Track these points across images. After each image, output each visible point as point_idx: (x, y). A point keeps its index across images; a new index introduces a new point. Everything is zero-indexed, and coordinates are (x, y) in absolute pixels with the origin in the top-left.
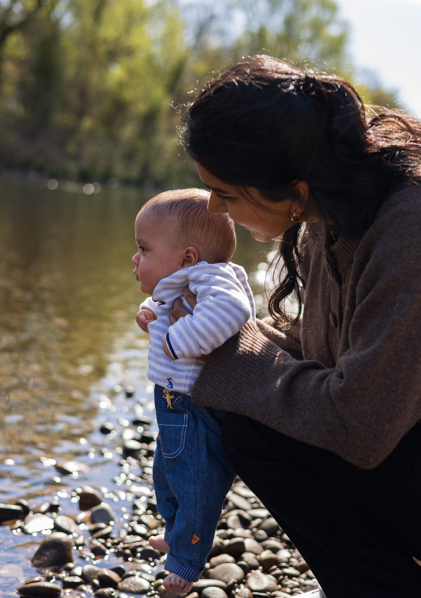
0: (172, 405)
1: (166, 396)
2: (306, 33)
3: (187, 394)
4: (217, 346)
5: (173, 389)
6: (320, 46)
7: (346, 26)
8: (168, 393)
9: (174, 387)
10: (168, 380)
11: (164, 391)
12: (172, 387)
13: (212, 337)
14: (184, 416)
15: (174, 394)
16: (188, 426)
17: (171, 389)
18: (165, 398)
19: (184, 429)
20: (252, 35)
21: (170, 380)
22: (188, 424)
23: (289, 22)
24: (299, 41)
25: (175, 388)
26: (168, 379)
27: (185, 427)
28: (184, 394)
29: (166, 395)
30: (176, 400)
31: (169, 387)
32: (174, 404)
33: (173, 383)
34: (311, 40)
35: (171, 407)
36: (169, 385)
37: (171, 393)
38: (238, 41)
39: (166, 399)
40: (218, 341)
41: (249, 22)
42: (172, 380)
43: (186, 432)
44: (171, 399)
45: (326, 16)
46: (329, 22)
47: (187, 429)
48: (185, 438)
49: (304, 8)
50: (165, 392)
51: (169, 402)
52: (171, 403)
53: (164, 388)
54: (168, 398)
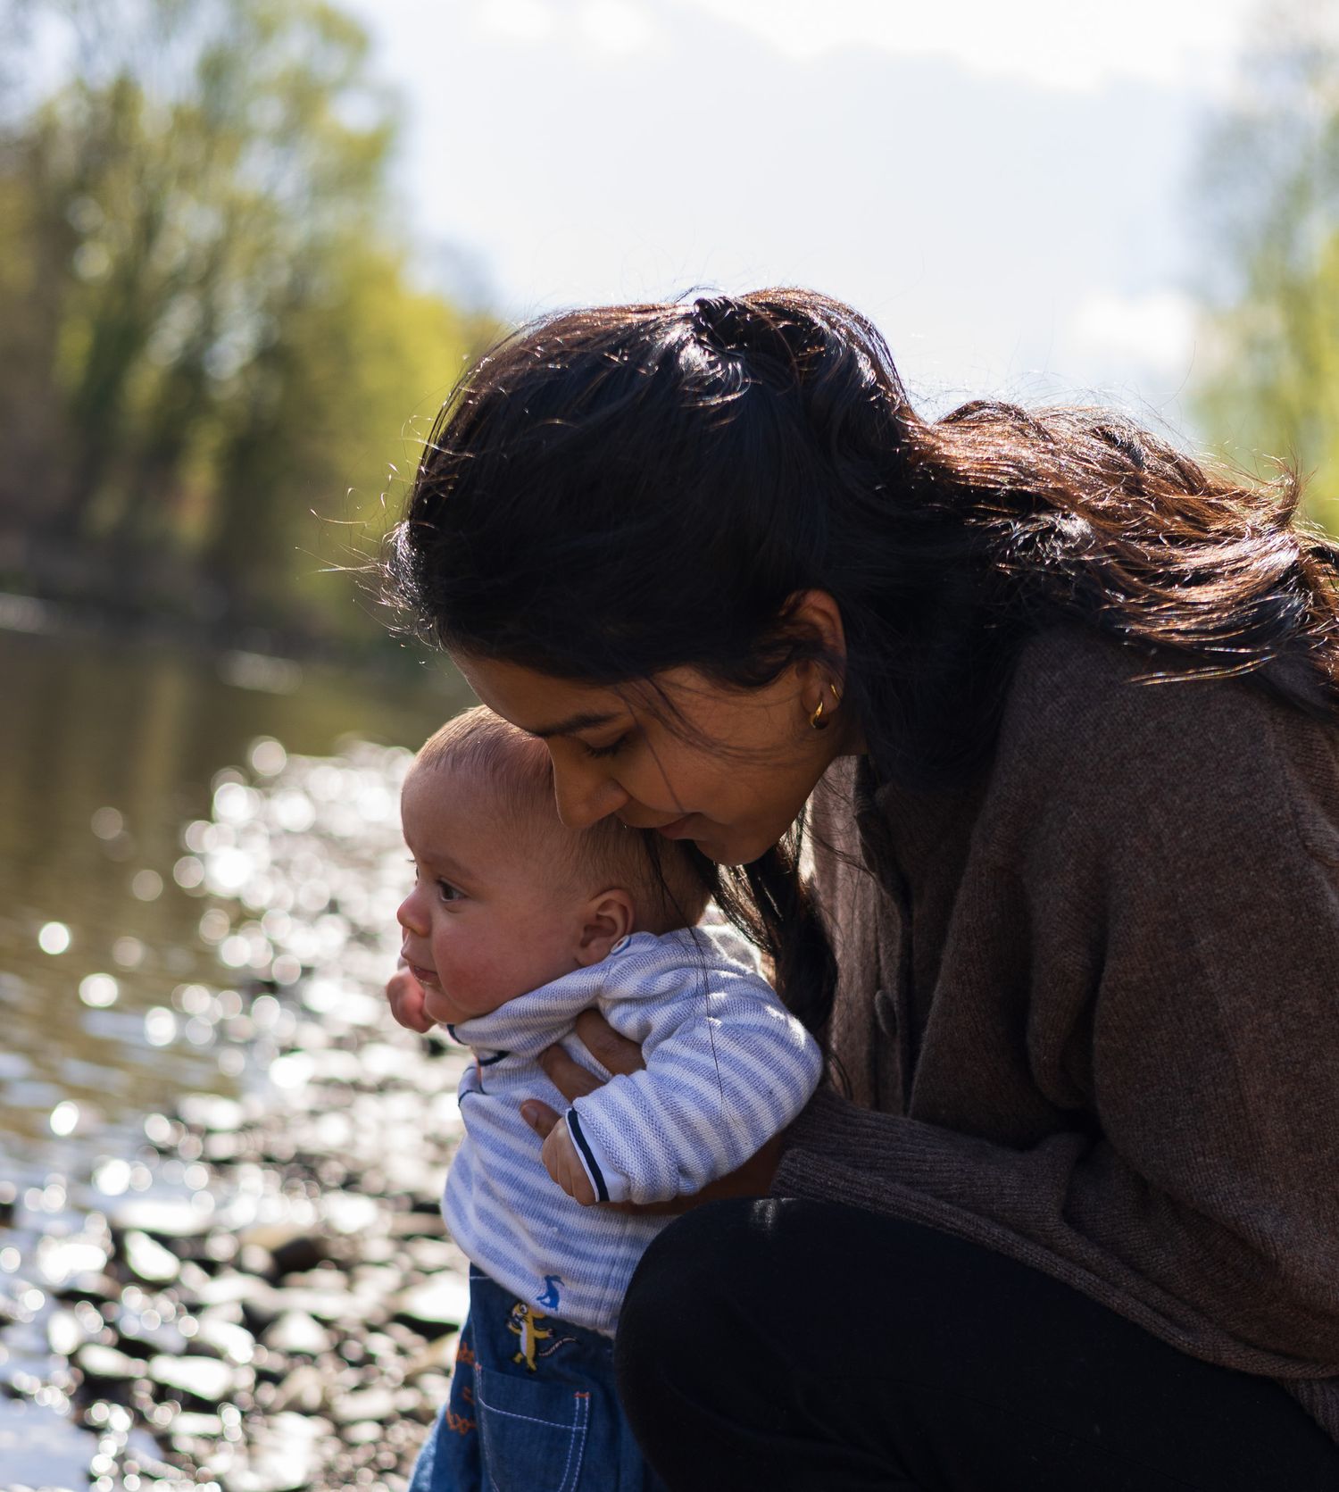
0: (535, 1359)
1: (520, 1328)
2: (268, 113)
3: (600, 1331)
4: (726, 1167)
5: (557, 1309)
6: (311, 157)
7: (394, 101)
8: (530, 1320)
9: (560, 1304)
10: (545, 1282)
11: (516, 1311)
12: (554, 1304)
13: (719, 1135)
14: (577, 1398)
15: (552, 1328)
16: (588, 1432)
17: (549, 1311)
18: (517, 1331)
19: (578, 1440)
20: (92, 98)
21: (555, 1284)
22: (589, 1425)
23: (216, 70)
24: (244, 136)
25: (565, 1308)
26: (548, 1279)
27: (579, 1433)
28: (590, 1328)
29: (524, 1325)
30: (557, 1345)
31: (542, 1303)
32: (545, 1357)
33: (561, 1294)
34: (287, 136)
35: (530, 1362)
36: (545, 1297)
37: (541, 1323)
38: (47, 110)
39: (518, 1336)
40: (733, 1149)
41: (86, 52)
42: (560, 1282)
43: (585, 1448)
44: (537, 1341)
45: (333, 64)
46: (341, 85)
47: (587, 1442)
48: (582, 1468)
49: (266, 30)
50: (520, 1314)
51: (526, 1347)
52: (533, 1349)
53: (518, 1301)
54: (527, 1337)
